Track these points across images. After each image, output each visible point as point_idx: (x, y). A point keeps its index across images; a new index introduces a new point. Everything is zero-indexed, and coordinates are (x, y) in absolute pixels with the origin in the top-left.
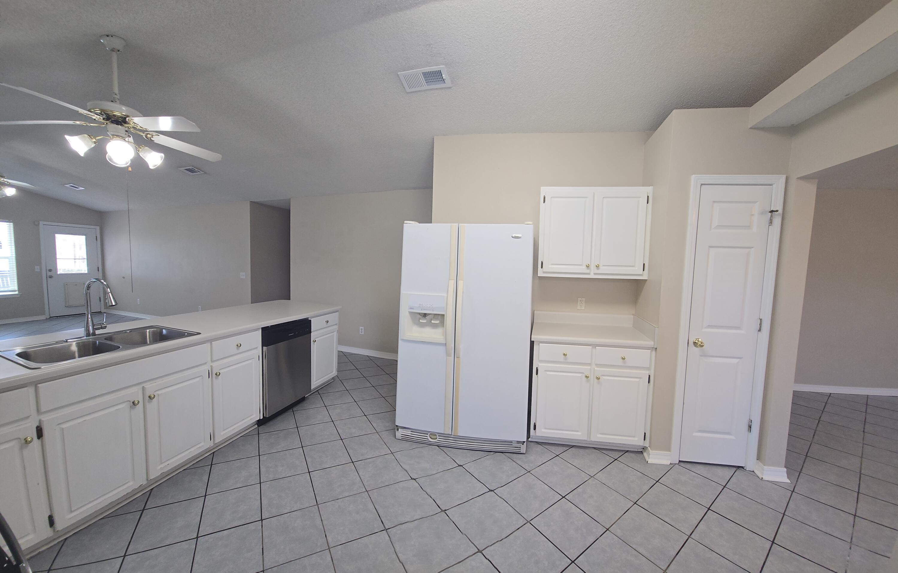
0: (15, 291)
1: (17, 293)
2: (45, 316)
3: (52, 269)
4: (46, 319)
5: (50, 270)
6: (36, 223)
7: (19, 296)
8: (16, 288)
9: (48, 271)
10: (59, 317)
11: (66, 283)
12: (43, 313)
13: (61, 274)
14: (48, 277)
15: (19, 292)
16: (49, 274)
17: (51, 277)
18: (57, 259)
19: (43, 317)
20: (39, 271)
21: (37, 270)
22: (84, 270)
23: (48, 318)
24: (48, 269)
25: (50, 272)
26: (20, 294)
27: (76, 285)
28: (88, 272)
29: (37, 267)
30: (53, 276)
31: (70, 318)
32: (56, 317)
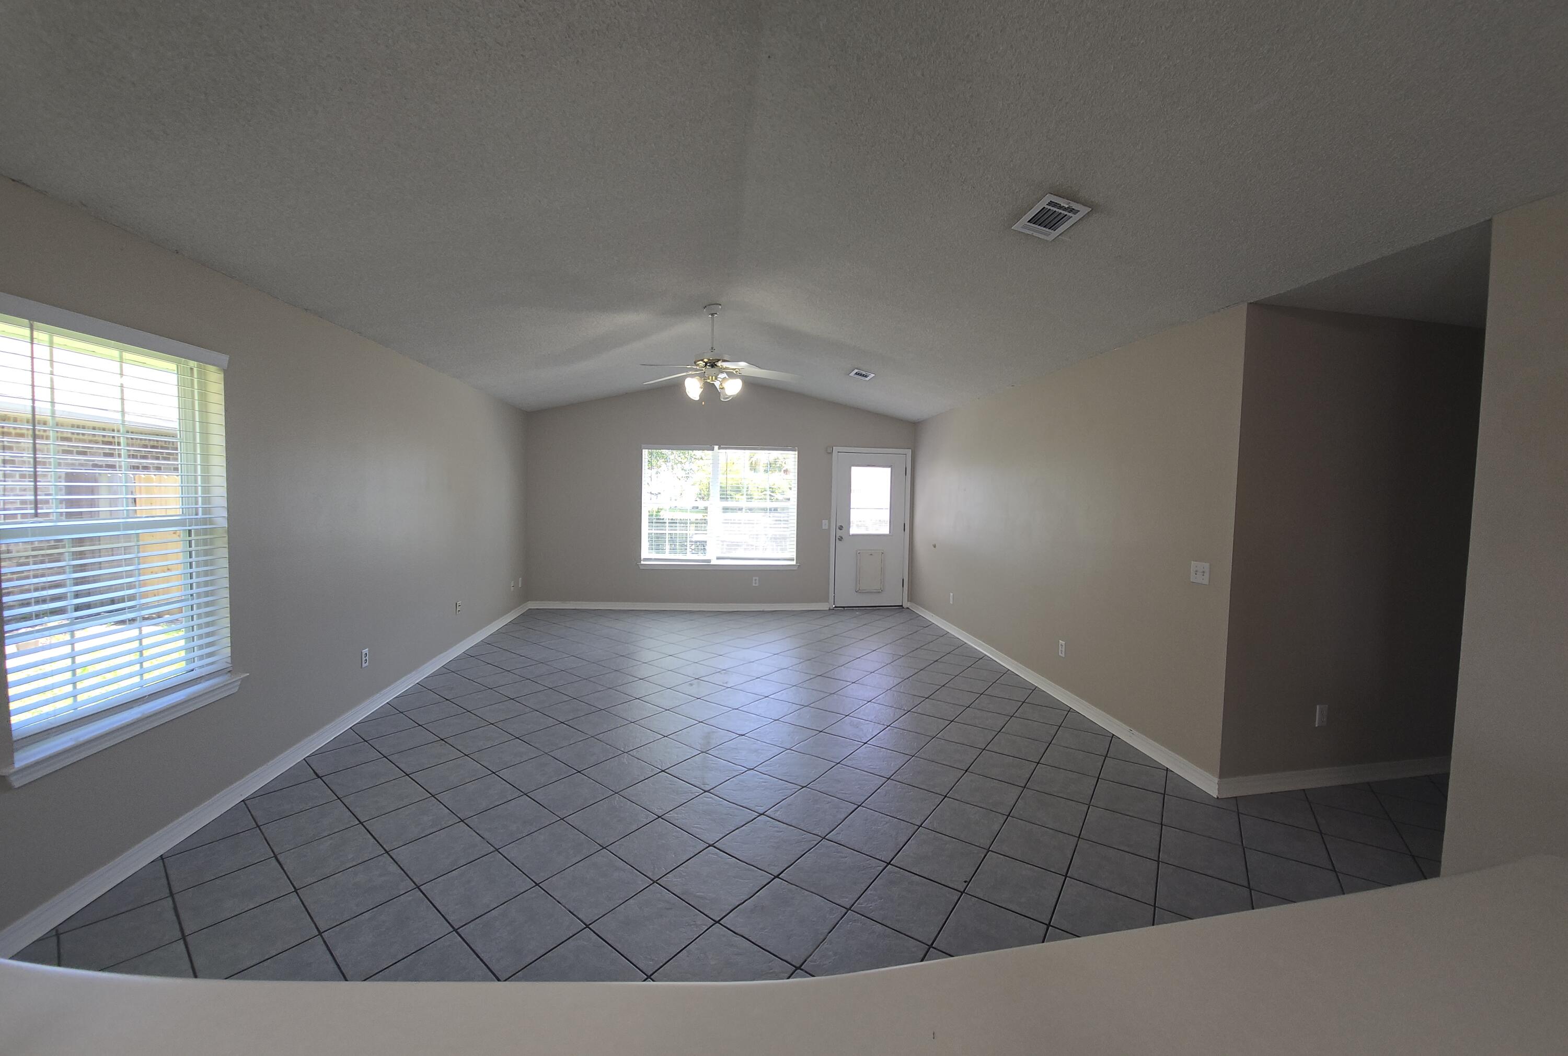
1: (794, 563)
2: (827, 603)
3: (844, 526)
4: (830, 609)
5: (841, 528)
6: (829, 450)
7: (796, 568)
8: (794, 555)
9: (838, 530)
10: (846, 608)
11: (860, 550)
12: (826, 600)
13: (853, 535)
14: (837, 540)
15: (796, 563)
16: (839, 533)
17: (841, 539)
18: (851, 510)
19: (824, 606)
20: (827, 528)
21: (825, 527)
22: (885, 530)
23: (831, 608)
24: (839, 524)
25: (841, 529)
26: (799, 566)
27: (871, 554)
28: (890, 532)
29: (825, 522)
30: (843, 537)
31: (857, 613)
32: (842, 609)
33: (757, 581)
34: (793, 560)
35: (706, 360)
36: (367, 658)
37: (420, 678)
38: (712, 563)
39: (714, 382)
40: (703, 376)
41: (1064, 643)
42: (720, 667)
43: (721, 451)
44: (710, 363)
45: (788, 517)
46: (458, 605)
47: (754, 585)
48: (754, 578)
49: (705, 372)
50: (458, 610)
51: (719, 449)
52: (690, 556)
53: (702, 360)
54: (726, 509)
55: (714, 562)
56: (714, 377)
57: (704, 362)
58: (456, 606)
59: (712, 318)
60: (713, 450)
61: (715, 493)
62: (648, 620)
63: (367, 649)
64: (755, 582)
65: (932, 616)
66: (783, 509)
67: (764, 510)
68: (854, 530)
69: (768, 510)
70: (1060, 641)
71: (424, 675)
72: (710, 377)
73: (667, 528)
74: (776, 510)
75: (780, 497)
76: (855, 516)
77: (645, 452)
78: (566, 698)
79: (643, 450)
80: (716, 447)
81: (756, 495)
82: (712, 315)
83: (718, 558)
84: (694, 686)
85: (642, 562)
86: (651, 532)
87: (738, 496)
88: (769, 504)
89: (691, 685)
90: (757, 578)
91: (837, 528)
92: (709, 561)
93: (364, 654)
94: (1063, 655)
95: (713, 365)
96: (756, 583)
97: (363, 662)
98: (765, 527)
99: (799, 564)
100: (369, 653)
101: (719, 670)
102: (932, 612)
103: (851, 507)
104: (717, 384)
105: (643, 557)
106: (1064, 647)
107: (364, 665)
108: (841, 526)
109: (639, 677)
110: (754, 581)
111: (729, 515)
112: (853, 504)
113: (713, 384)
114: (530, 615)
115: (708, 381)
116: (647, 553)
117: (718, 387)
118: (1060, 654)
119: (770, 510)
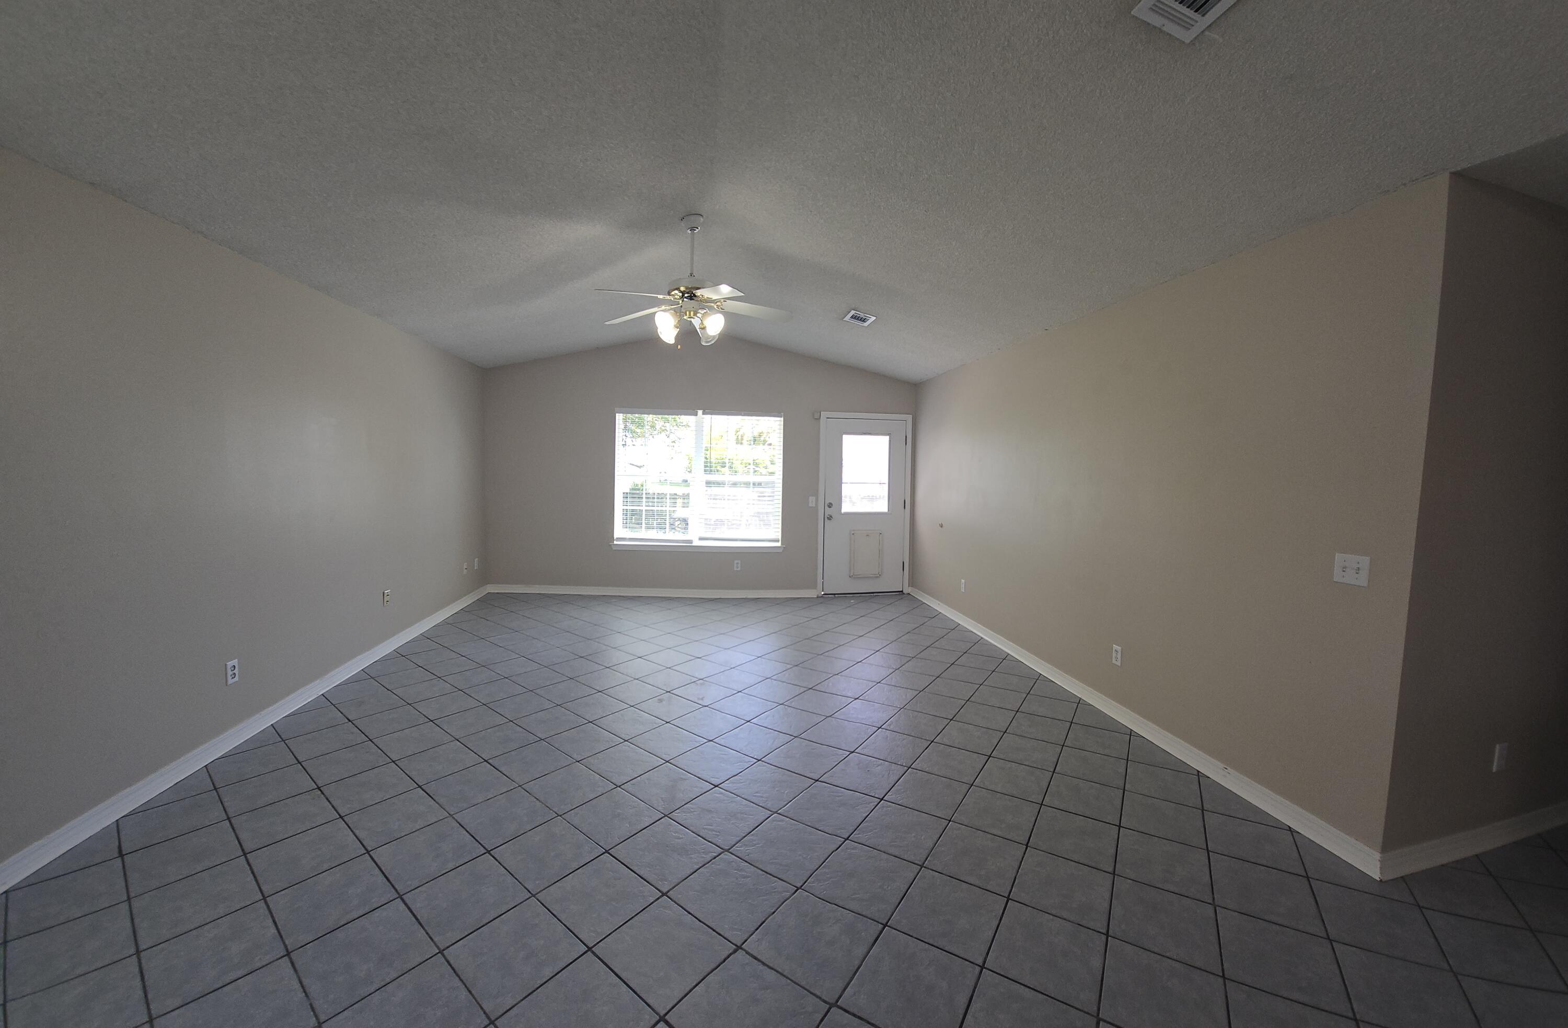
0: (777, 541)
1: (779, 544)
2: (815, 590)
3: (834, 502)
4: (817, 597)
5: (830, 505)
6: (817, 416)
7: (780, 550)
8: (779, 535)
9: (826, 507)
10: (836, 595)
11: (854, 530)
12: (814, 586)
13: (846, 513)
14: (826, 519)
15: (782, 544)
16: (829, 511)
17: (830, 518)
18: (843, 484)
19: (812, 593)
20: (814, 505)
21: (812, 504)
22: (882, 506)
23: (820, 595)
24: (827, 502)
25: (830, 507)
26: (784, 548)
27: (868, 535)
28: (889, 510)
29: (812, 499)
30: (833, 517)
31: (852, 601)
32: (833, 596)
33: (739, 565)
34: (778, 541)
35: (682, 289)
36: (236, 671)
37: (328, 686)
38: (693, 545)
39: (692, 320)
40: (679, 312)
41: (1120, 648)
42: (697, 675)
43: (705, 416)
44: (688, 293)
45: (773, 492)
46: (385, 595)
47: (735, 569)
48: (736, 562)
49: (681, 306)
50: (385, 601)
51: (703, 414)
52: (671, 536)
53: (678, 289)
54: (708, 483)
55: (697, 543)
56: (692, 313)
57: (681, 292)
58: (384, 595)
59: (693, 234)
60: (696, 415)
61: (699, 466)
62: (620, 608)
63: (236, 660)
64: (737, 566)
65: (939, 604)
66: (767, 483)
67: (747, 484)
68: (846, 508)
69: (752, 484)
70: (1114, 645)
71: (334, 683)
72: (688, 313)
73: (644, 504)
74: (760, 484)
75: (764, 471)
76: (846, 490)
77: (619, 417)
78: (500, 720)
79: (617, 414)
80: (700, 412)
81: (740, 468)
82: (692, 229)
83: (701, 539)
84: (664, 702)
85: (615, 542)
86: (625, 508)
87: (723, 469)
88: (752, 478)
89: (661, 701)
90: (739, 562)
91: (826, 505)
92: (691, 542)
93: (229, 667)
94: (1119, 663)
95: (692, 297)
96: (737, 568)
97: (229, 678)
98: (748, 504)
99: (784, 546)
100: (238, 665)
101: (695, 679)
102: (937, 599)
103: (843, 481)
104: (696, 322)
105: (616, 536)
106: (1120, 652)
107: (230, 681)
108: (830, 503)
109: (598, 688)
110: (735, 565)
111: (715, 490)
112: (845, 478)
113: (691, 321)
114: (488, 601)
115: (685, 317)
116: (622, 532)
117: (697, 328)
118: (1114, 661)
119: (754, 484)
